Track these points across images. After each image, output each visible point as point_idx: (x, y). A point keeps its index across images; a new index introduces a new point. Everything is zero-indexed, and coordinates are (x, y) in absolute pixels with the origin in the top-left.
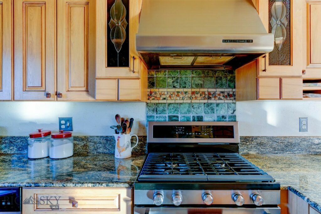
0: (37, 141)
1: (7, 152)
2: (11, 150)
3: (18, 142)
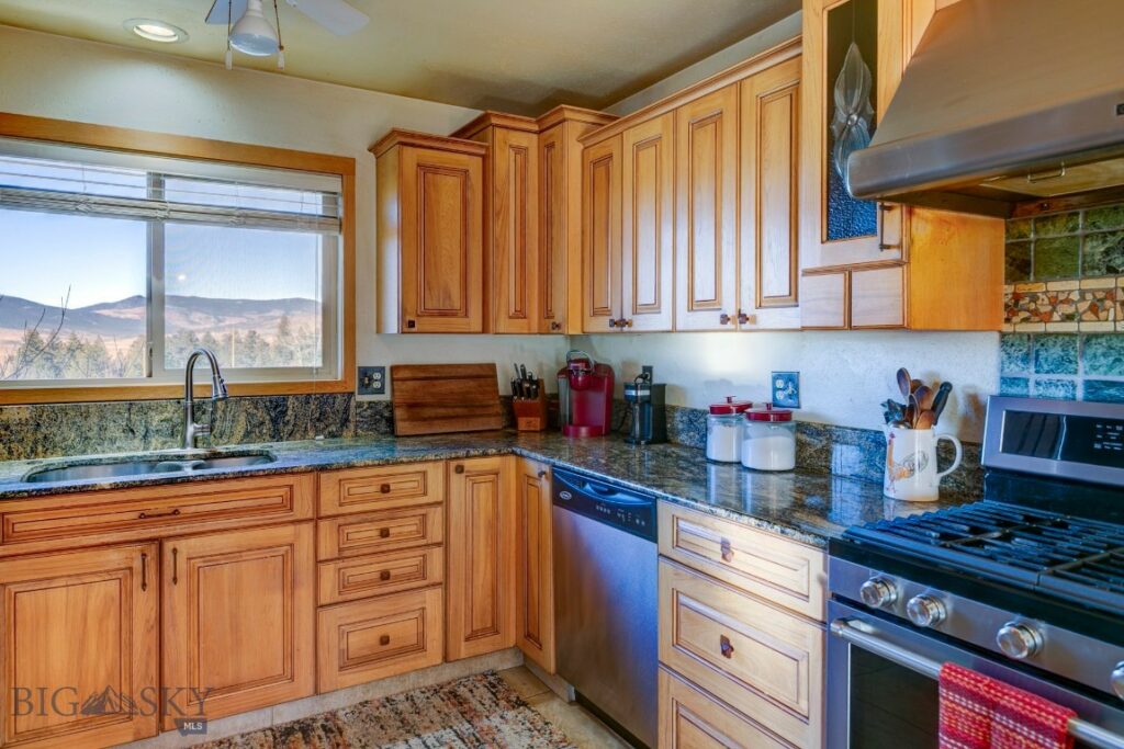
0: (721, 422)
1: (685, 442)
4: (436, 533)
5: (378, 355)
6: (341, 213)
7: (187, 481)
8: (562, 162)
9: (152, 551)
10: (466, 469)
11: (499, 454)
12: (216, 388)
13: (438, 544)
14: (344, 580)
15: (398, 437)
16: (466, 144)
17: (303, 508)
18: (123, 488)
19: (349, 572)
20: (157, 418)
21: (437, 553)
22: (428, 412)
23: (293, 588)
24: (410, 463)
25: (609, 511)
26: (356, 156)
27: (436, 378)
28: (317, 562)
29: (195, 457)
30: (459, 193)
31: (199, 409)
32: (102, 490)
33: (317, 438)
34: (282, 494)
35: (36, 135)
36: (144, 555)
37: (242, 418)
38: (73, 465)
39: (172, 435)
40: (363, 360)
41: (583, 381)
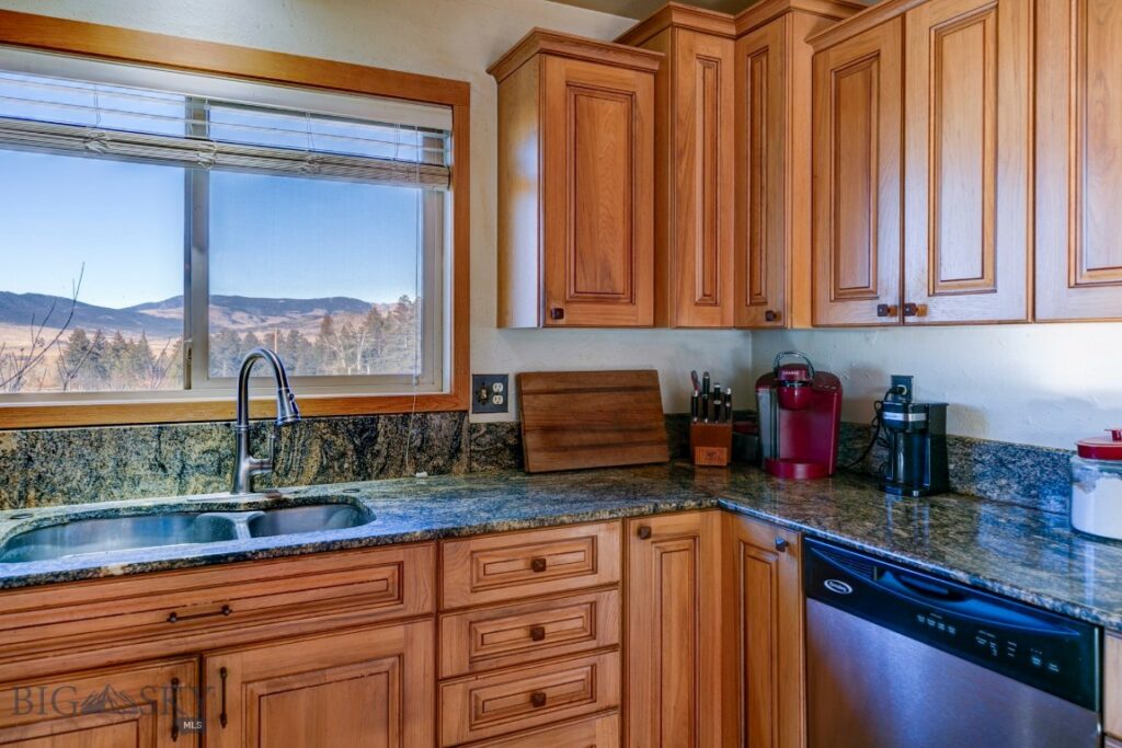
0: (1110, 471)
1: (988, 494)
2: (1001, 488)
3: (1025, 466)
4: (609, 631)
5: (497, 356)
6: (450, 159)
7: (240, 558)
8: (783, 73)
9: (187, 675)
10: (653, 532)
11: (700, 508)
12: (282, 405)
13: (613, 648)
14: (476, 707)
15: (530, 474)
16: (633, 54)
17: (419, 597)
18: (142, 573)
19: (484, 694)
20: (199, 448)
21: (611, 662)
22: (570, 439)
23: (402, 723)
24: (574, 524)
25: (952, 630)
26: (469, 79)
27: (580, 391)
28: (438, 680)
29: (251, 506)
30: (623, 126)
31: (256, 435)
32: (110, 577)
33: (418, 475)
34: (386, 576)
35: (26, 41)
36: (175, 682)
37: (316, 448)
38: (77, 519)
39: (219, 472)
40: (479, 366)
41: (801, 395)
